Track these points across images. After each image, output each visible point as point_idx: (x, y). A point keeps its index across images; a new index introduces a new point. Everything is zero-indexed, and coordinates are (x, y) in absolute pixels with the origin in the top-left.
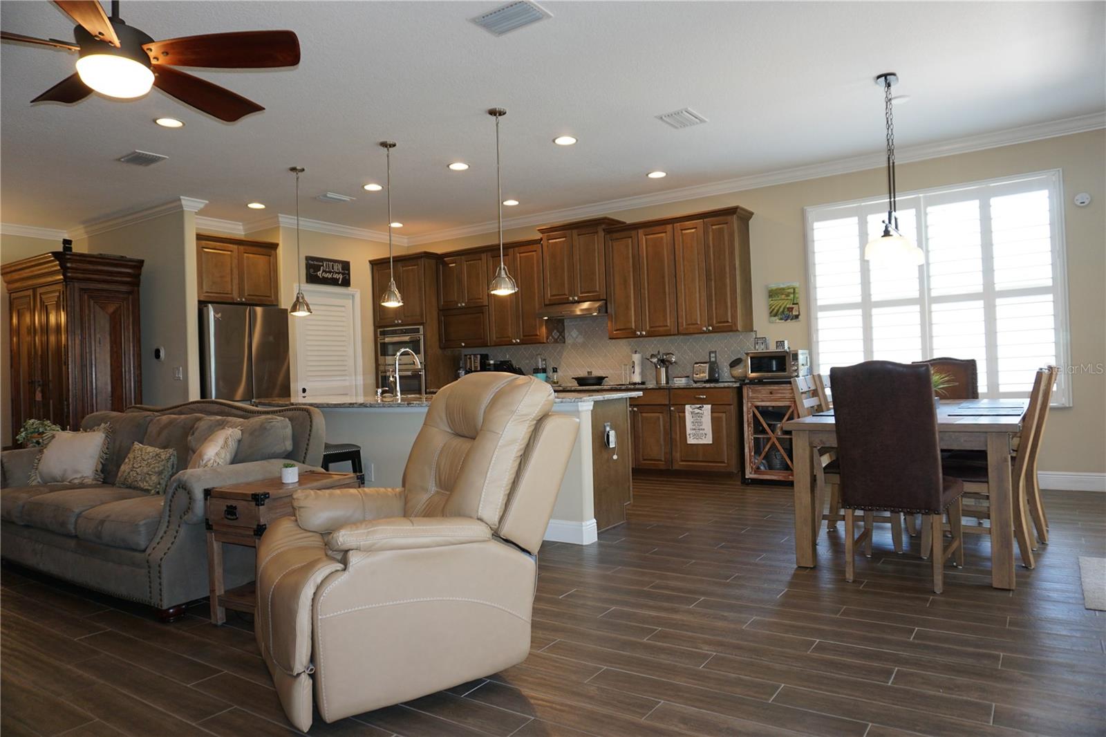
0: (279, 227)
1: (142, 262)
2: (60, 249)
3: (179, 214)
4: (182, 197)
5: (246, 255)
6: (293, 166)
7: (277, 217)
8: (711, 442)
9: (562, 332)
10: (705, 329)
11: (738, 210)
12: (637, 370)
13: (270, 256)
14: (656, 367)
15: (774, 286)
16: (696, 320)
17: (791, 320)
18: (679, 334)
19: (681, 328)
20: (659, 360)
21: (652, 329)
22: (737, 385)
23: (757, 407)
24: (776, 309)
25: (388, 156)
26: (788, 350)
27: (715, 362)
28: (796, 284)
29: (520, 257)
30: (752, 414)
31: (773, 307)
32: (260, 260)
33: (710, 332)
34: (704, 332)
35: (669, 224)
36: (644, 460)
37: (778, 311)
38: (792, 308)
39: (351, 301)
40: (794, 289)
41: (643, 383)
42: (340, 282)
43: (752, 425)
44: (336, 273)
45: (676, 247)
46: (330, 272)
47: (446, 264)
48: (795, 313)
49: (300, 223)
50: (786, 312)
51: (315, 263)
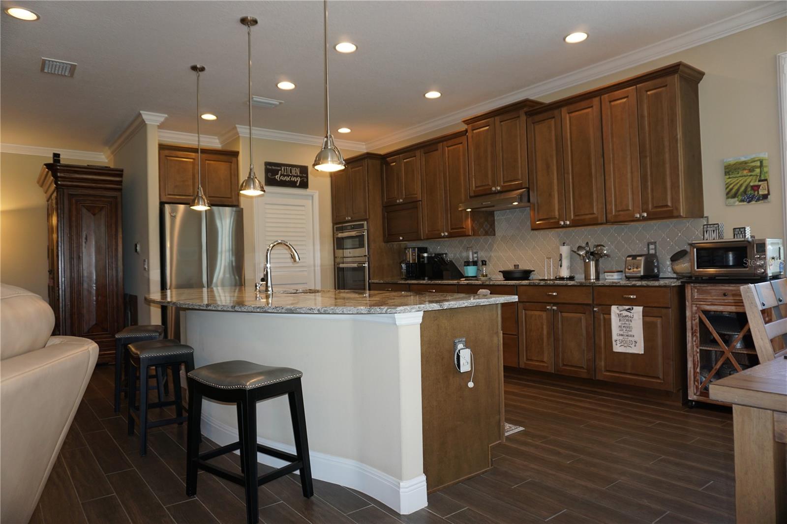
0: (239, 137)
1: (122, 171)
2: (51, 161)
3: (142, 126)
4: (142, 112)
5: (207, 162)
6: (193, 64)
7: (236, 128)
8: (643, 353)
9: (492, 225)
10: (638, 216)
11: (681, 68)
12: (565, 263)
13: (231, 162)
14: (585, 261)
15: (731, 160)
16: (628, 206)
17: (758, 200)
18: (607, 222)
19: (609, 216)
20: (587, 252)
21: (577, 218)
22: (678, 283)
23: (706, 312)
24: (736, 188)
26: (750, 239)
27: (654, 256)
28: (764, 155)
29: (448, 150)
30: (697, 320)
31: (731, 187)
32: (222, 168)
33: (644, 219)
34: (638, 220)
35: (595, 97)
36: (564, 365)
37: (738, 190)
38: (758, 187)
39: (311, 201)
40: (761, 162)
41: (571, 278)
42: (298, 185)
43: (698, 335)
44: (294, 176)
45: (604, 117)
46: (288, 176)
47: (388, 164)
48: (762, 192)
49: (253, 132)
50: (750, 192)
51: (273, 168)
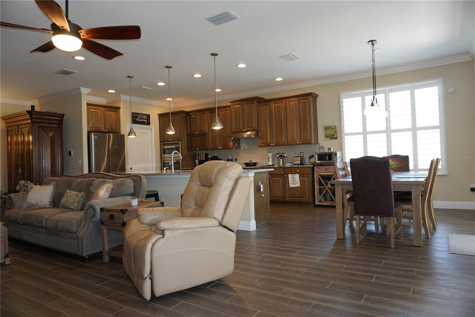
0: (120, 100)
1: (63, 115)
2: (30, 109)
3: (80, 95)
4: (81, 88)
5: (107, 112)
6: (129, 75)
7: (120, 96)
9: (239, 144)
10: (299, 143)
11: (312, 94)
12: (271, 160)
13: (117, 112)
14: (278, 159)
15: (327, 125)
16: (295, 139)
17: (334, 139)
18: (288, 145)
19: (289, 143)
20: (279, 156)
21: (277, 143)
22: (312, 166)
23: (320, 175)
24: (328, 134)
25: (169, 72)
26: (333, 152)
27: (303, 157)
28: (336, 125)
29: (222, 113)
30: (318, 178)
31: (327, 134)
32: (113, 114)
33: (301, 144)
34: (298, 144)
35: (284, 99)
36: (274, 197)
37: (329, 135)
38: (334, 134)
39: (150, 131)
40: (335, 127)
41: (273, 165)
42: (146, 123)
43: (318, 183)
44: (144, 119)
45: (287, 109)
46: (142, 119)
47: (190, 116)
48: (336, 136)
50: (332, 136)
51: (136, 115)
